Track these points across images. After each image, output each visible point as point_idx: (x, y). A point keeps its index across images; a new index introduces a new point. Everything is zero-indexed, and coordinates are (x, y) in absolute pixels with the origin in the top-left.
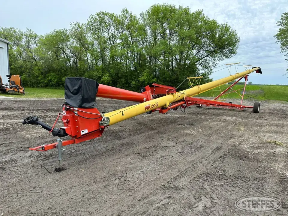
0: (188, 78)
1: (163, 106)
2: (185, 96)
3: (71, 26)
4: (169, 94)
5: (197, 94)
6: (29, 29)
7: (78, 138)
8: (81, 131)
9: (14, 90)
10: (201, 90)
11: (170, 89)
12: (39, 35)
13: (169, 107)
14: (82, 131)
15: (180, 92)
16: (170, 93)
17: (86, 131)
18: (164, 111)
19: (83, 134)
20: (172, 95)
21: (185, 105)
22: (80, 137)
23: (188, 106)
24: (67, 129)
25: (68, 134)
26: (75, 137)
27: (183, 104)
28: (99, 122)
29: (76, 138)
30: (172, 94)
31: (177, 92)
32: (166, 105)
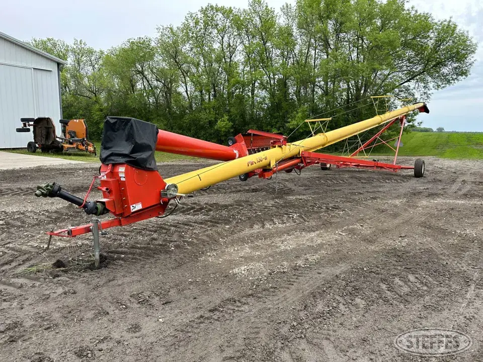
0: (306, 121)
1: (266, 166)
2: (302, 150)
3: (158, 32)
4: (275, 147)
5: (321, 147)
6: (79, 41)
7: (126, 217)
8: (131, 207)
9: (77, 148)
10: (328, 140)
11: (277, 139)
12: (98, 50)
13: (274, 168)
14: (133, 207)
15: (293, 143)
16: (277, 146)
17: (139, 206)
18: (266, 174)
19: (134, 210)
20: (279, 149)
21: (302, 165)
22: (129, 216)
23: (306, 166)
24: (108, 202)
25: (110, 211)
26: (121, 215)
27: (299, 163)
28: (160, 192)
29: (123, 217)
30: (280, 146)
31: (287, 144)
32: (269, 165)
